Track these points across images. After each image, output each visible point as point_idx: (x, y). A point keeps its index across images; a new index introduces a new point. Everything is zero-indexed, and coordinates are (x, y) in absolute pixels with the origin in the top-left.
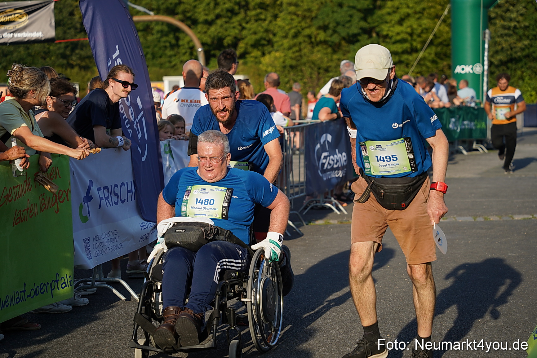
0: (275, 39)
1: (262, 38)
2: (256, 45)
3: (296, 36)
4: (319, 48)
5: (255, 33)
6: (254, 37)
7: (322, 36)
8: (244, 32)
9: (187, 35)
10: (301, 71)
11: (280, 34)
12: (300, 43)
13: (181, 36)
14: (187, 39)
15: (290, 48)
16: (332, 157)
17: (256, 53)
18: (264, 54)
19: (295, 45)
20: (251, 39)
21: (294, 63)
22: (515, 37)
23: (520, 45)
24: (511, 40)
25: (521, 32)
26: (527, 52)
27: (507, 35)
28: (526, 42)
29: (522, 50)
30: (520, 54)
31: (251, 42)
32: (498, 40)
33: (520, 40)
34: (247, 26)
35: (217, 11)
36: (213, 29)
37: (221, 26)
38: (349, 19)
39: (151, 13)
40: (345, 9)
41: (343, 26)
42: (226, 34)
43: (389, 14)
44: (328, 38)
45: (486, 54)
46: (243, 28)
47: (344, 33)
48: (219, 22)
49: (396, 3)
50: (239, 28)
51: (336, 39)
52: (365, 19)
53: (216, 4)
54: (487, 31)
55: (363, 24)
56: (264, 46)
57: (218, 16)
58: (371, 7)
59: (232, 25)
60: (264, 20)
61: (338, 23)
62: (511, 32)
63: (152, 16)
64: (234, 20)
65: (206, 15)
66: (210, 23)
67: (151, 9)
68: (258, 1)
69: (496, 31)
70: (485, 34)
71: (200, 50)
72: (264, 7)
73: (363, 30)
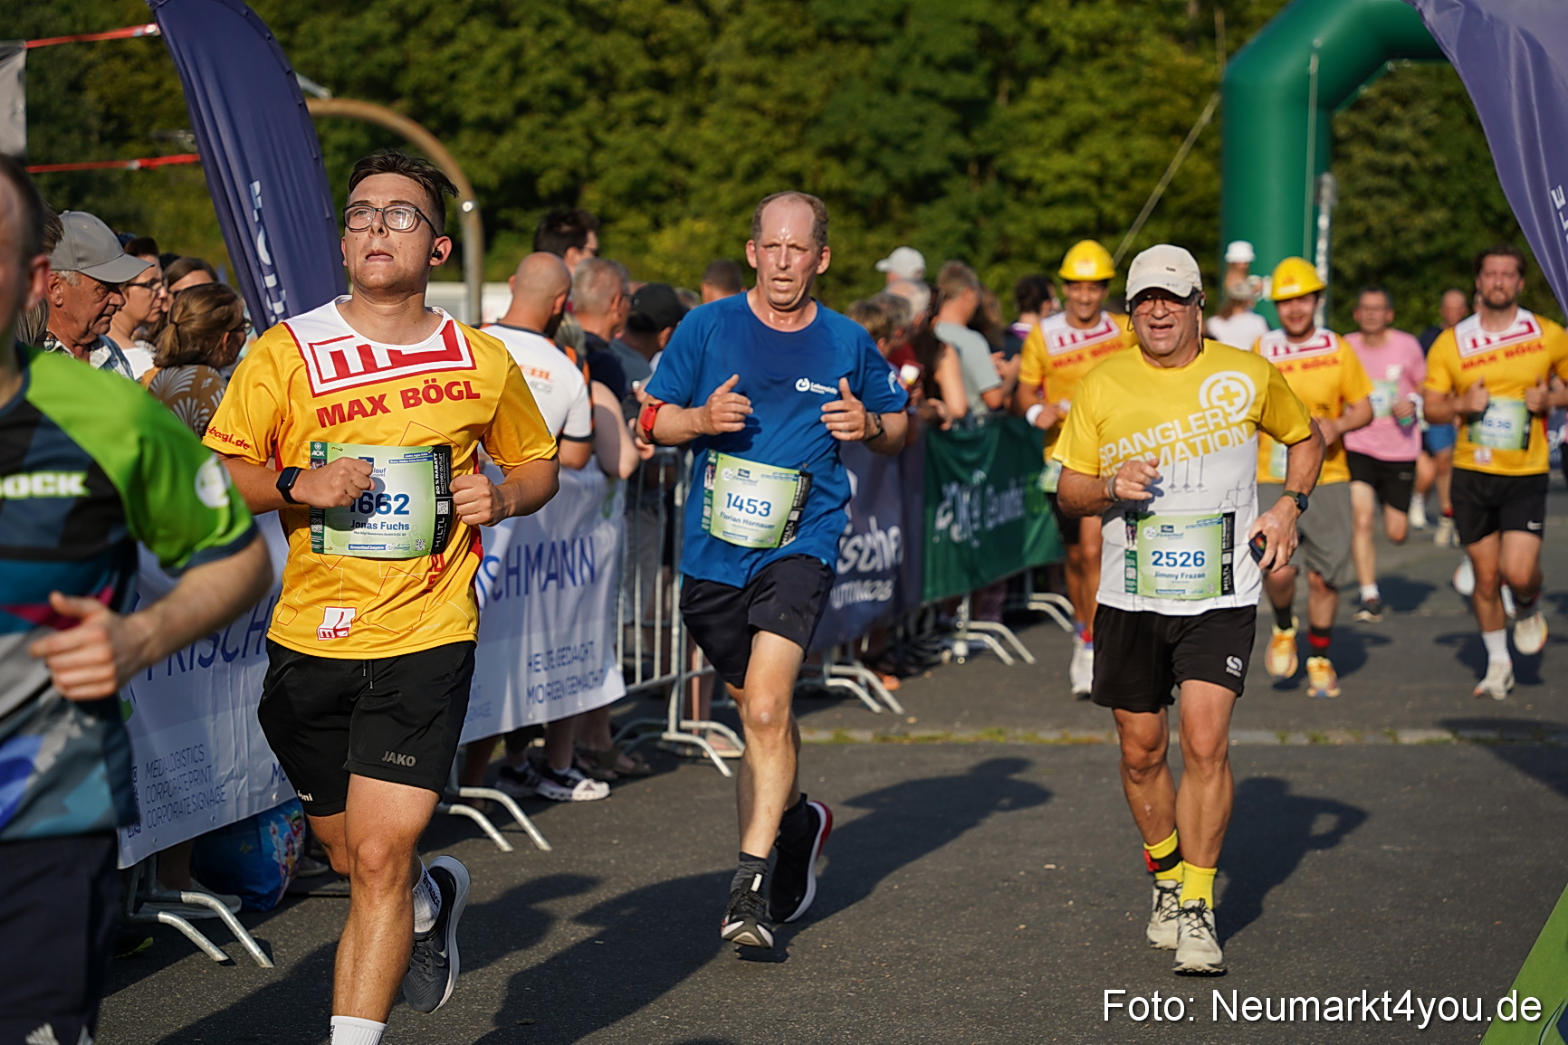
0: (694, 181)
1: (651, 177)
2: (637, 196)
3: (754, 173)
5: (632, 161)
6: (628, 172)
7: (834, 176)
8: (598, 159)
11: (709, 166)
17: (636, 220)
18: (657, 225)
20: (619, 177)
22: (1407, 199)
23: (1419, 221)
24: (1395, 207)
25: (1424, 183)
26: (1440, 242)
27: (1382, 192)
28: (1439, 215)
29: (1428, 236)
30: (1419, 249)
31: (620, 187)
32: (1357, 204)
33: (1420, 206)
34: (611, 138)
35: (520, 92)
36: (506, 144)
37: (533, 137)
38: (913, 126)
39: (324, 92)
40: (905, 98)
41: (899, 148)
42: (546, 159)
43: (1036, 117)
44: (853, 184)
45: (1323, 245)
46: (598, 145)
47: (899, 169)
48: (525, 124)
49: (1058, 84)
50: (586, 144)
51: (875, 185)
52: (964, 129)
53: (518, 72)
54: (1326, 178)
55: (958, 143)
56: (658, 200)
57: (522, 108)
58: (983, 91)
59: (562, 136)
60: (660, 123)
61: (883, 140)
62: (1393, 183)
63: (324, 101)
64: (570, 120)
65: (487, 101)
66: (497, 128)
67: (321, 81)
68: (644, 64)
69: (1349, 178)
70: (1318, 187)
71: (468, 205)
72: (662, 83)
73: (959, 163)
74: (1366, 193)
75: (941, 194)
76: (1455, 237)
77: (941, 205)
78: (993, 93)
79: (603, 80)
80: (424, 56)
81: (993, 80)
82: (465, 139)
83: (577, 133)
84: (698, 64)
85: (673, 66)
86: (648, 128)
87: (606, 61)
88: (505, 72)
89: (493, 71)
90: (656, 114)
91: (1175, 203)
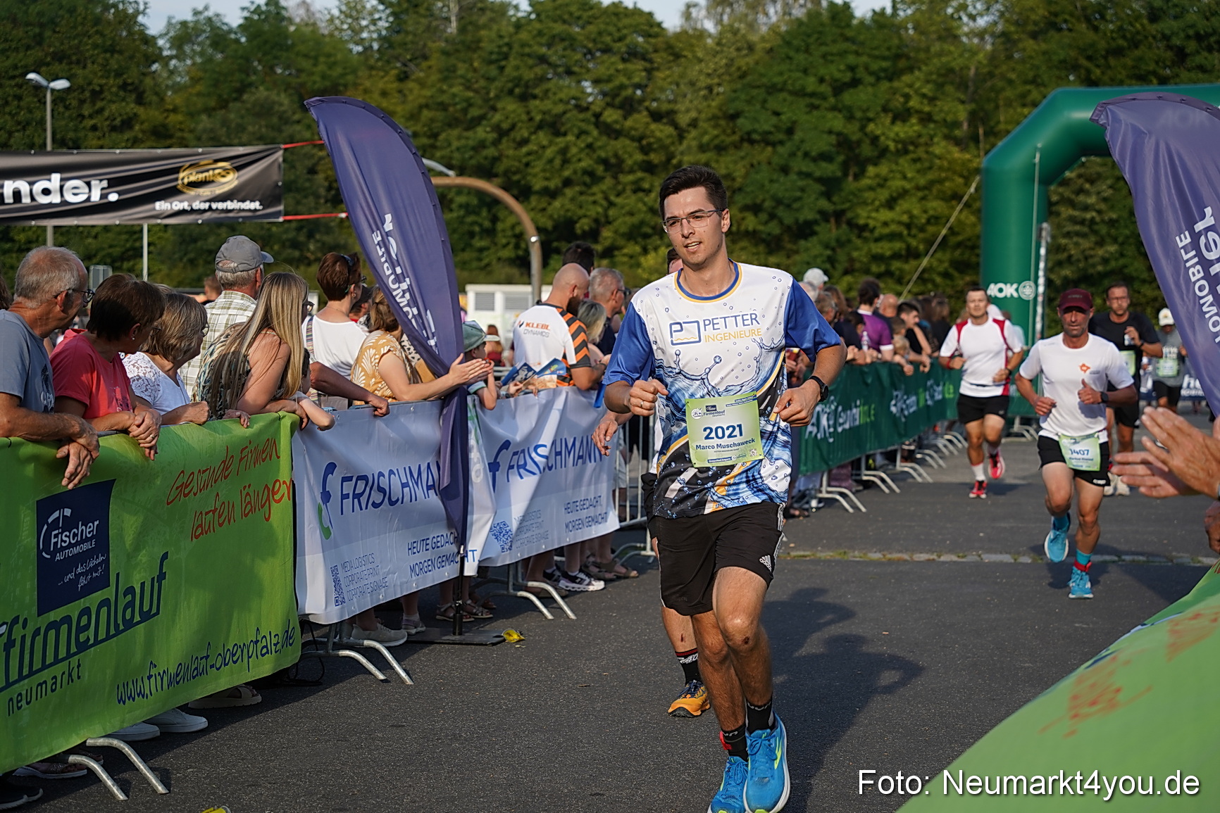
1: (642, 223)
2: (634, 234)
4: (744, 243)
5: (631, 214)
6: (629, 220)
7: (751, 222)
8: (611, 212)
9: (511, 212)
13: (501, 214)
14: (511, 220)
17: (632, 248)
18: (645, 251)
20: (623, 223)
22: (1093, 239)
23: (1100, 252)
24: (1085, 244)
25: (1103, 230)
26: (1113, 264)
27: (1078, 234)
28: (1112, 248)
29: (1105, 261)
30: (1100, 268)
31: (623, 229)
32: (1063, 241)
33: (1100, 243)
34: (619, 200)
35: (567, 173)
36: (557, 204)
37: (572, 199)
38: (798, 194)
39: (451, 173)
40: (793, 177)
41: (789, 206)
42: (581, 212)
43: (871, 188)
44: (761, 228)
45: (1042, 265)
46: (611, 204)
47: (788, 219)
48: (569, 192)
49: (883, 169)
50: (605, 203)
51: (774, 228)
52: (828, 195)
53: (566, 162)
54: (1045, 225)
55: (824, 204)
56: (646, 236)
57: (567, 183)
58: (839, 174)
59: (591, 199)
60: (648, 192)
61: (779, 202)
62: (1085, 229)
63: (452, 178)
64: (595, 189)
65: (547, 179)
66: (552, 194)
67: (450, 167)
68: (639, 157)
69: (1059, 226)
70: (1040, 230)
71: (534, 239)
72: (649, 168)
73: (825, 216)
74: (1069, 235)
75: (814, 233)
76: (1122, 262)
77: (814, 239)
78: (846, 174)
79: (614, 166)
80: (511, 152)
81: (845, 167)
82: (534, 200)
83: (599, 197)
84: (670, 157)
85: (655, 158)
86: (641, 194)
87: (616, 155)
88: (558, 162)
89: (551, 161)
90: (646, 186)
91: (953, 240)
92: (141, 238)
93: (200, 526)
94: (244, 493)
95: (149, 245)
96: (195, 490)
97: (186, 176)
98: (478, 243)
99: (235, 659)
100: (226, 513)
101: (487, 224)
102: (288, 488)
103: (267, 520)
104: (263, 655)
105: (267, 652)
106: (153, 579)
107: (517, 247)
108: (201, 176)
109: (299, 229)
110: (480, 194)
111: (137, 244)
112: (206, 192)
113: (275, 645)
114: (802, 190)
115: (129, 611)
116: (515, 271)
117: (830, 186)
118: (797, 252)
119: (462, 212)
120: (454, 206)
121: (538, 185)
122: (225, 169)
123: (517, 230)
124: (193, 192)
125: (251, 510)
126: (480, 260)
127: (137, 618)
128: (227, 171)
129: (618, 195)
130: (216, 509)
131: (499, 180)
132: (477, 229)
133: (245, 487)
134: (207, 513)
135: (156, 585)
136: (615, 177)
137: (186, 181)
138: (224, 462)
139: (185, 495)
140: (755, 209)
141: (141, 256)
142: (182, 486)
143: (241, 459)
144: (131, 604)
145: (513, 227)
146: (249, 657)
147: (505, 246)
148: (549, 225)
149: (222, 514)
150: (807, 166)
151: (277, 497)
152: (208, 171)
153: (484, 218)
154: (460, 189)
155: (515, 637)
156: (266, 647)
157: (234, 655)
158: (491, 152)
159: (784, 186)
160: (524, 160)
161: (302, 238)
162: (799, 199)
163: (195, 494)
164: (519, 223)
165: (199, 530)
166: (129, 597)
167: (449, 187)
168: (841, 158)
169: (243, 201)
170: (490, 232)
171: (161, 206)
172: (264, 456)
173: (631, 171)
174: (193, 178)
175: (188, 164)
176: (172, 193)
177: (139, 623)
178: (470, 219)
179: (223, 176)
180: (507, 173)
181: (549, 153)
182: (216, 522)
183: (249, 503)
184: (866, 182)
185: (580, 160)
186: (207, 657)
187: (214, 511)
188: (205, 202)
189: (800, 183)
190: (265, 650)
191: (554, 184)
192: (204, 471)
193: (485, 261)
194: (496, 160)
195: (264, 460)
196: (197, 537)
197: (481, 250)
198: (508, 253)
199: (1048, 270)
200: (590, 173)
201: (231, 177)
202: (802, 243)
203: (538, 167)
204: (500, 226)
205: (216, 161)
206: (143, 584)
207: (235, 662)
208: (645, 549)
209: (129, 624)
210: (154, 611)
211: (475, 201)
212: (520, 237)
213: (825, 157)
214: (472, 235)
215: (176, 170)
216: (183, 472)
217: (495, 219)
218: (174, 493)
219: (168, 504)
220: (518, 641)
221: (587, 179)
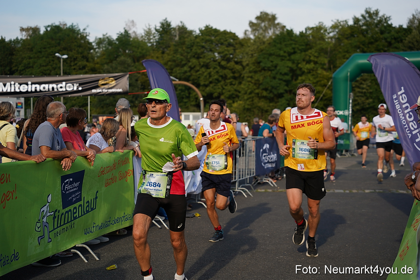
0: (240, 95)
1: (233, 94)
2: (230, 97)
3: (250, 93)
4: (263, 100)
5: (229, 91)
6: (229, 93)
7: (265, 93)
8: (224, 91)
9: (194, 91)
10: (253, 111)
11: (243, 92)
12: (253, 97)
13: (192, 92)
14: (194, 94)
15: (247, 99)
16: (269, 156)
17: (230, 101)
18: (234, 102)
19: (250, 98)
20: (227, 94)
21: (249, 107)
22: (365, 97)
23: (367, 101)
24: (363, 99)
25: (368, 95)
26: (371, 105)
27: (361, 96)
28: (371, 100)
29: (369, 104)
30: (367, 106)
31: (227, 96)
32: (356, 98)
33: (367, 99)
34: (226, 88)
35: (211, 80)
36: (208, 89)
37: (212, 87)
38: (278, 85)
39: (177, 80)
40: (277, 80)
41: (276, 89)
42: (215, 91)
43: (300, 83)
44: (267, 95)
45: (351, 105)
46: (224, 89)
47: (276, 92)
48: (211, 85)
49: (303, 77)
50: (221, 88)
51: (271, 95)
52: (287, 85)
53: (210, 76)
54: (351, 94)
55: (286, 88)
56: (234, 98)
57: (211, 82)
58: (290, 79)
59: (218, 87)
60: (234, 85)
61: (273, 87)
62: (363, 95)
63: (177, 82)
64: (219, 84)
65: (205, 81)
66: (206, 86)
67: (177, 78)
68: (232, 75)
69: (355, 94)
70: (350, 95)
71: (201, 99)
72: (235, 78)
73: (286, 91)
74: (358, 96)
75: (283, 96)
76: (374, 104)
77: (283, 99)
78: (292, 79)
79: (224, 78)
80: (194, 74)
81: (292, 77)
82: (201, 88)
83: (220, 87)
84: (241, 75)
85: (237, 75)
86: (232, 86)
87: (225, 75)
88: (208, 77)
89: (206, 76)
90: (234, 83)
91: (324, 98)
92: (88, 101)
93: (107, 183)
94: (120, 174)
95: (90, 102)
96: (106, 173)
97: (101, 82)
98: (185, 100)
99: (118, 222)
100: (114, 179)
101: (187, 95)
102: (132, 172)
103: (126, 181)
104: (126, 221)
105: (127, 220)
106: (94, 199)
107: (196, 101)
108: (105, 82)
109: (133, 97)
110: (185, 86)
111: (87, 102)
112: (106, 86)
113: (130, 218)
114: (280, 84)
115: (88, 208)
116: (195, 108)
117: (288, 83)
118: (278, 102)
119: (180, 92)
120: (178, 90)
121: (202, 83)
122: (112, 80)
123: (196, 96)
124: (103, 87)
125: (121, 178)
126: (185, 105)
127: (90, 210)
128: (112, 81)
129: (226, 85)
130: (112, 178)
131: (191, 82)
132: (184, 96)
133: (120, 172)
134: (109, 179)
135: (95, 200)
136: (225, 81)
137: (101, 84)
138: (114, 164)
139: (103, 174)
140: (266, 89)
141: (88, 105)
142: (102, 171)
143: (119, 164)
144: (88, 206)
145: (195, 95)
146: (122, 221)
147: (193, 101)
148: (205, 95)
149: (113, 180)
150: (281, 77)
151: (129, 175)
152: (107, 80)
153: (186, 93)
154: (180, 85)
155: (198, 215)
156: (127, 218)
157: (117, 221)
158: (188, 74)
159: (275, 83)
160: (198, 76)
161: (134, 100)
162: (278, 87)
163: (106, 174)
164: (197, 94)
165: (107, 184)
166: (88, 204)
167: (176, 84)
168: (291, 74)
169: (117, 89)
170: (188, 97)
171: (94, 91)
172: (125, 163)
173: (229, 79)
174: (103, 83)
175: (101, 79)
176: (97, 87)
177: (90, 211)
178: (182, 93)
179: (111, 82)
180: (193, 80)
181: (205, 74)
182: (112, 182)
183: (121, 176)
184: (298, 81)
185: (214, 76)
186: (110, 221)
187: (111, 179)
188: (106, 89)
189: (279, 82)
190: (126, 219)
191: (207, 83)
192: (108, 167)
193: (187, 106)
194: (190, 76)
195: (125, 164)
196: (106, 186)
197: (186, 102)
198: (193, 103)
199: (352, 107)
200: (217, 80)
201: (114, 82)
202: (280, 100)
203: (202, 78)
204: (191, 95)
205: (110, 78)
206: (91, 200)
207: (118, 223)
208: (235, 189)
209: (88, 212)
210: (94, 208)
211: (184, 88)
212: (197, 99)
213: (286, 74)
214: (183, 98)
215: (98, 81)
216: (102, 167)
217: (190, 93)
218: (100, 173)
219: (99, 177)
220: (199, 216)
221: (216, 81)
